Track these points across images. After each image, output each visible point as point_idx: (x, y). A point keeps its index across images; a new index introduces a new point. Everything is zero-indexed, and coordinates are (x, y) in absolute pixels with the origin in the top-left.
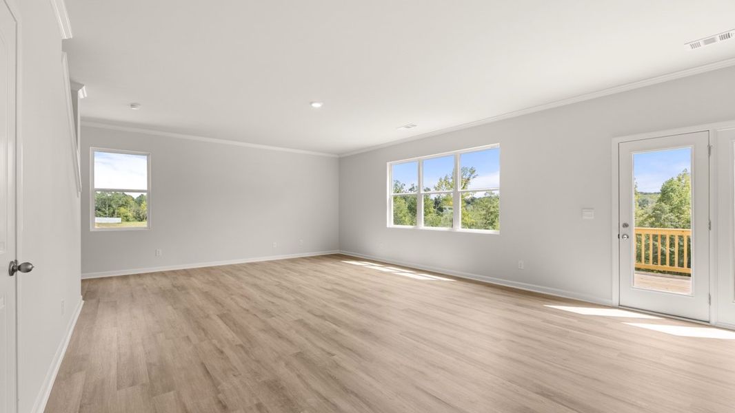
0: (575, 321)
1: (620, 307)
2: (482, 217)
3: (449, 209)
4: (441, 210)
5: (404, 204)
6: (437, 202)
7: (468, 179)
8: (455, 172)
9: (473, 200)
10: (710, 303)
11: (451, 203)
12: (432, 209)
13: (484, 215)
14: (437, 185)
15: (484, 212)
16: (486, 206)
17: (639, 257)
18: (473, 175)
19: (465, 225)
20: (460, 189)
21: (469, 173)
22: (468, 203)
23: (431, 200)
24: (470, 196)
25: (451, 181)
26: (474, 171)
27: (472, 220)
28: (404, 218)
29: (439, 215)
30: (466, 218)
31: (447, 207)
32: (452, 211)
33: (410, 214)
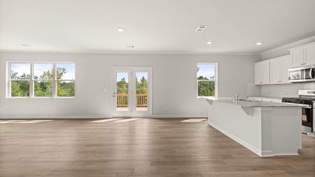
0: (100, 124)
1: (114, 118)
2: (69, 92)
3: (50, 88)
4: (45, 88)
5: (16, 85)
6: (42, 84)
7: (62, 73)
8: (54, 70)
9: (64, 83)
10: (132, 112)
11: (52, 85)
12: (38, 88)
13: (70, 91)
14: (42, 75)
15: (70, 89)
16: (71, 87)
17: (118, 104)
18: (64, 72)
19: (59, 95)
20: (56, 79)
21: (62, 71)
22: (62, 85)
23: (38, 83)
24: (63, 82)
25: (51, 73)
26: (65, 70)
27: (64, 93)
28: (16, 93)
29: (44, 91)
30: (61, 93)
31: (49, 87)
32: (52, 89)
33: (22, 91)
